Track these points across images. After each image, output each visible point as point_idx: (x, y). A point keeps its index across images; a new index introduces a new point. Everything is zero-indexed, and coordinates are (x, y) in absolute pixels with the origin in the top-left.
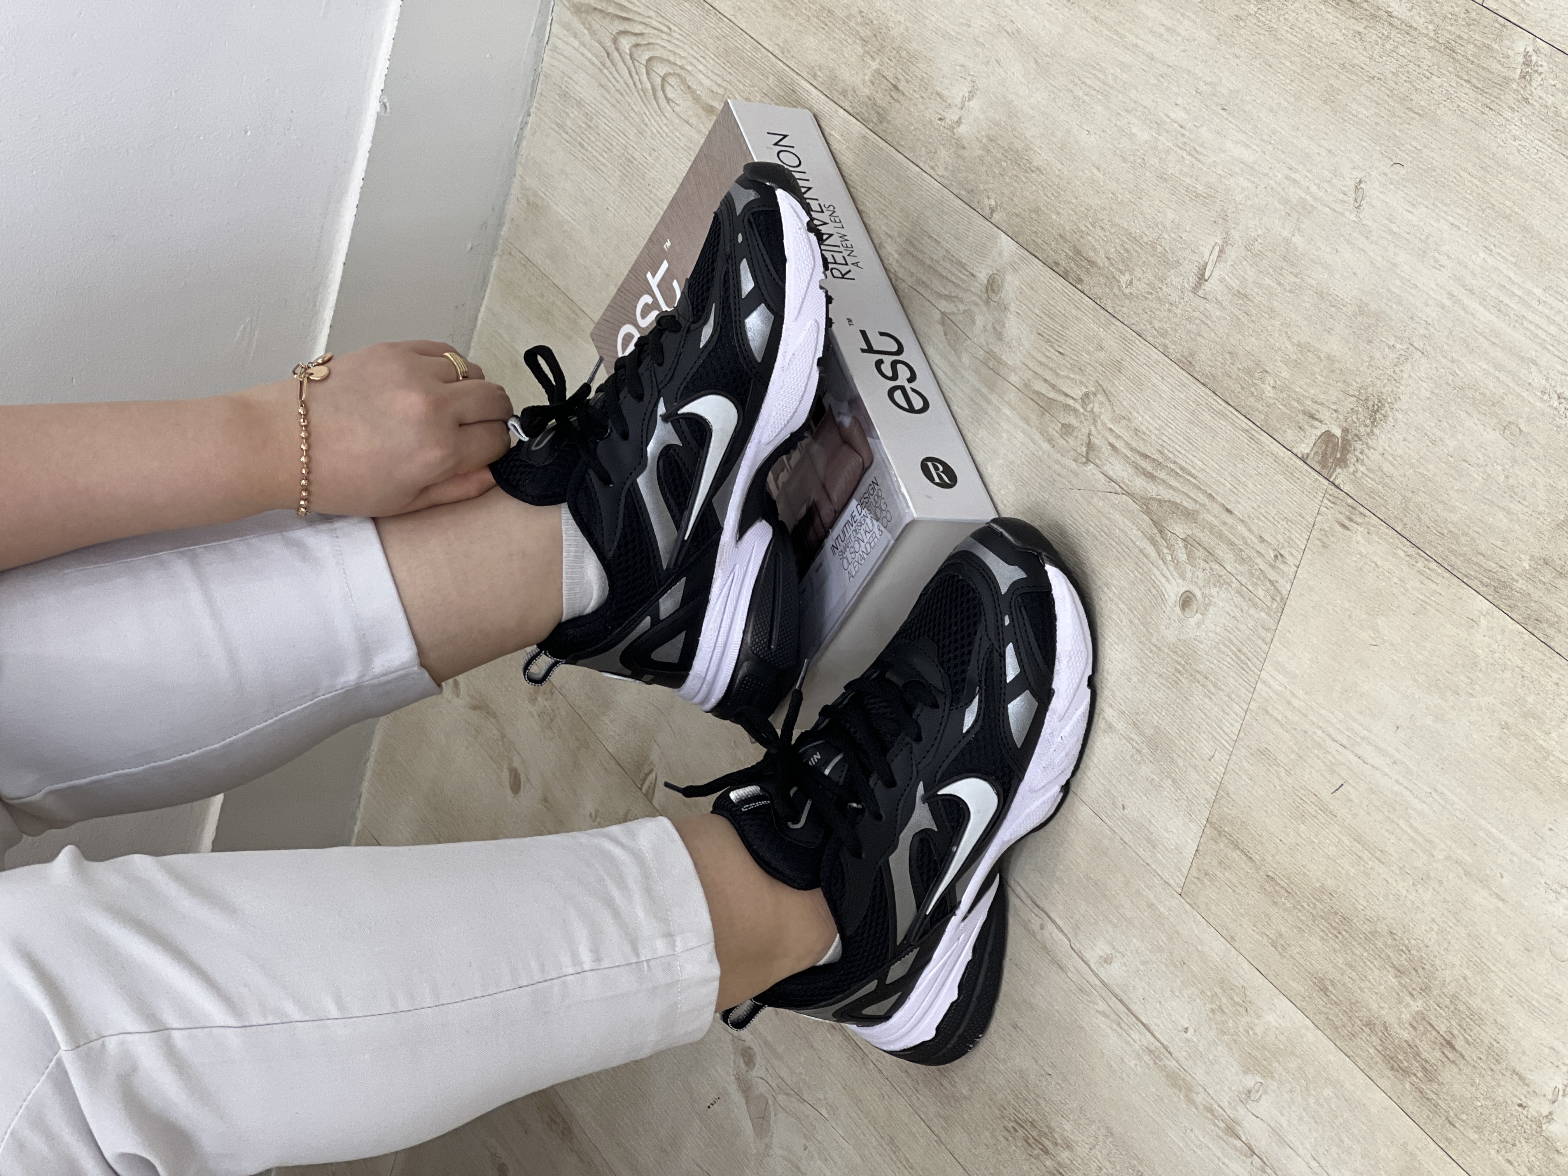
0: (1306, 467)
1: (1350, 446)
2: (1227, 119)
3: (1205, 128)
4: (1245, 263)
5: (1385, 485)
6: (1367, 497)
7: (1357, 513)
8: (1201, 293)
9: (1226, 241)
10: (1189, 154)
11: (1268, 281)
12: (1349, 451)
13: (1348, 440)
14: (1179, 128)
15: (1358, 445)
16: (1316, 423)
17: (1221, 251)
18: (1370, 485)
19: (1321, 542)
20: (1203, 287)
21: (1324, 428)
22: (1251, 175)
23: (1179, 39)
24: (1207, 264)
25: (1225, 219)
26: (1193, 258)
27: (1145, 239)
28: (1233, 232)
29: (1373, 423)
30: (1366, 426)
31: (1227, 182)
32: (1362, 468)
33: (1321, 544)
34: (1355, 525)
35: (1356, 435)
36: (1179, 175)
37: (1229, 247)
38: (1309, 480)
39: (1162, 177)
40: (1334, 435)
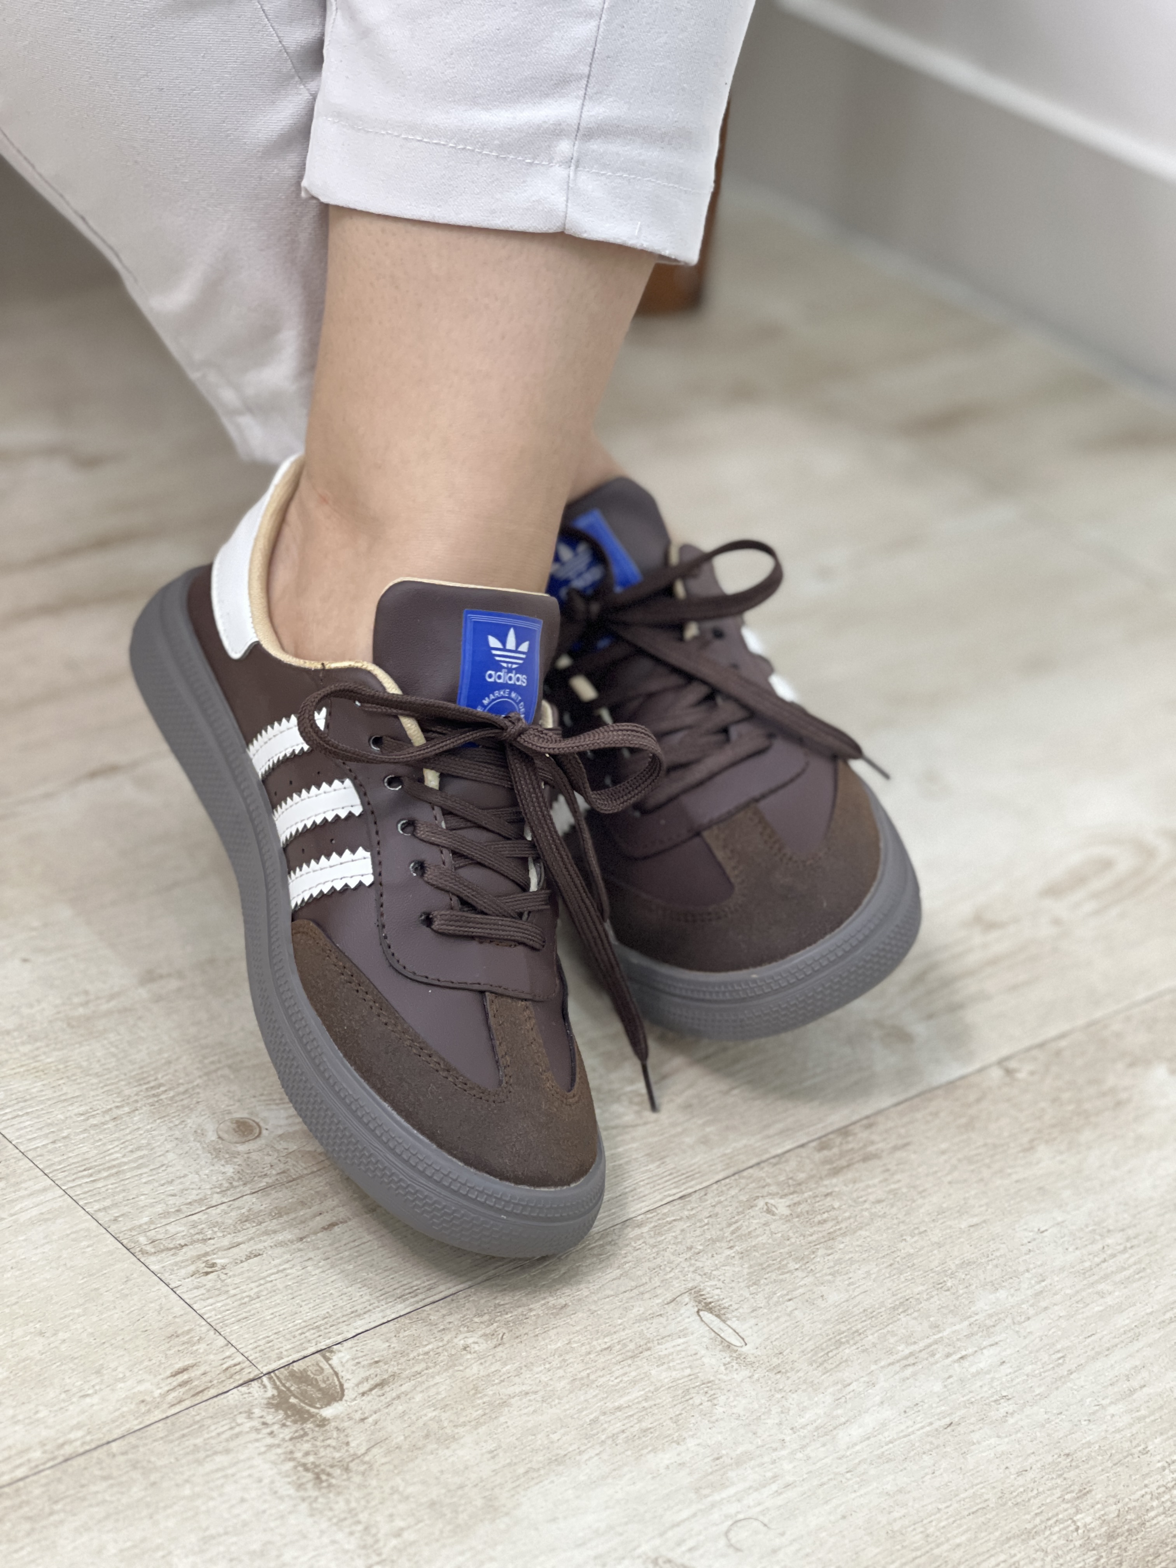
0: (313, 1350)
1: (295, 1422)
2: (931, 1424)
3: (938, 1387)
4: (688, 1371)
5: (196, 1449)
6: (198, 1418)
7: (185, 1397)
8: (686, 1298)
9: (741, 1359)
10: (911, 1354)
11: (636, 1393)
12: (287, 1417)
13: (304, 1421)
14: (964, 1353)
15: (287, 1433)
16: (366, 1387)
17: (729, 1345)
18: (213, 1427)
19: (183, 1333)
20: (692, 1303)
21: (349, 1394)
22: (817, 1428)
23: (1104, 1402)
24: (724, 1321)
25: (777, 1370)
26: (745, 1306)
27: (821, 1252)
28: (745, 1373)
29: (304, 1465)
30: (307, 1454)
31: (831, 1390)
32: (249, 1425)
33: (179, 1332)
34: (167, 1388)
35: (306, 1434)
36: (889, 1328)
37: (728, 1359)
38: (289, 1347)
39: (904, 1305)
40: (328, 1404)
